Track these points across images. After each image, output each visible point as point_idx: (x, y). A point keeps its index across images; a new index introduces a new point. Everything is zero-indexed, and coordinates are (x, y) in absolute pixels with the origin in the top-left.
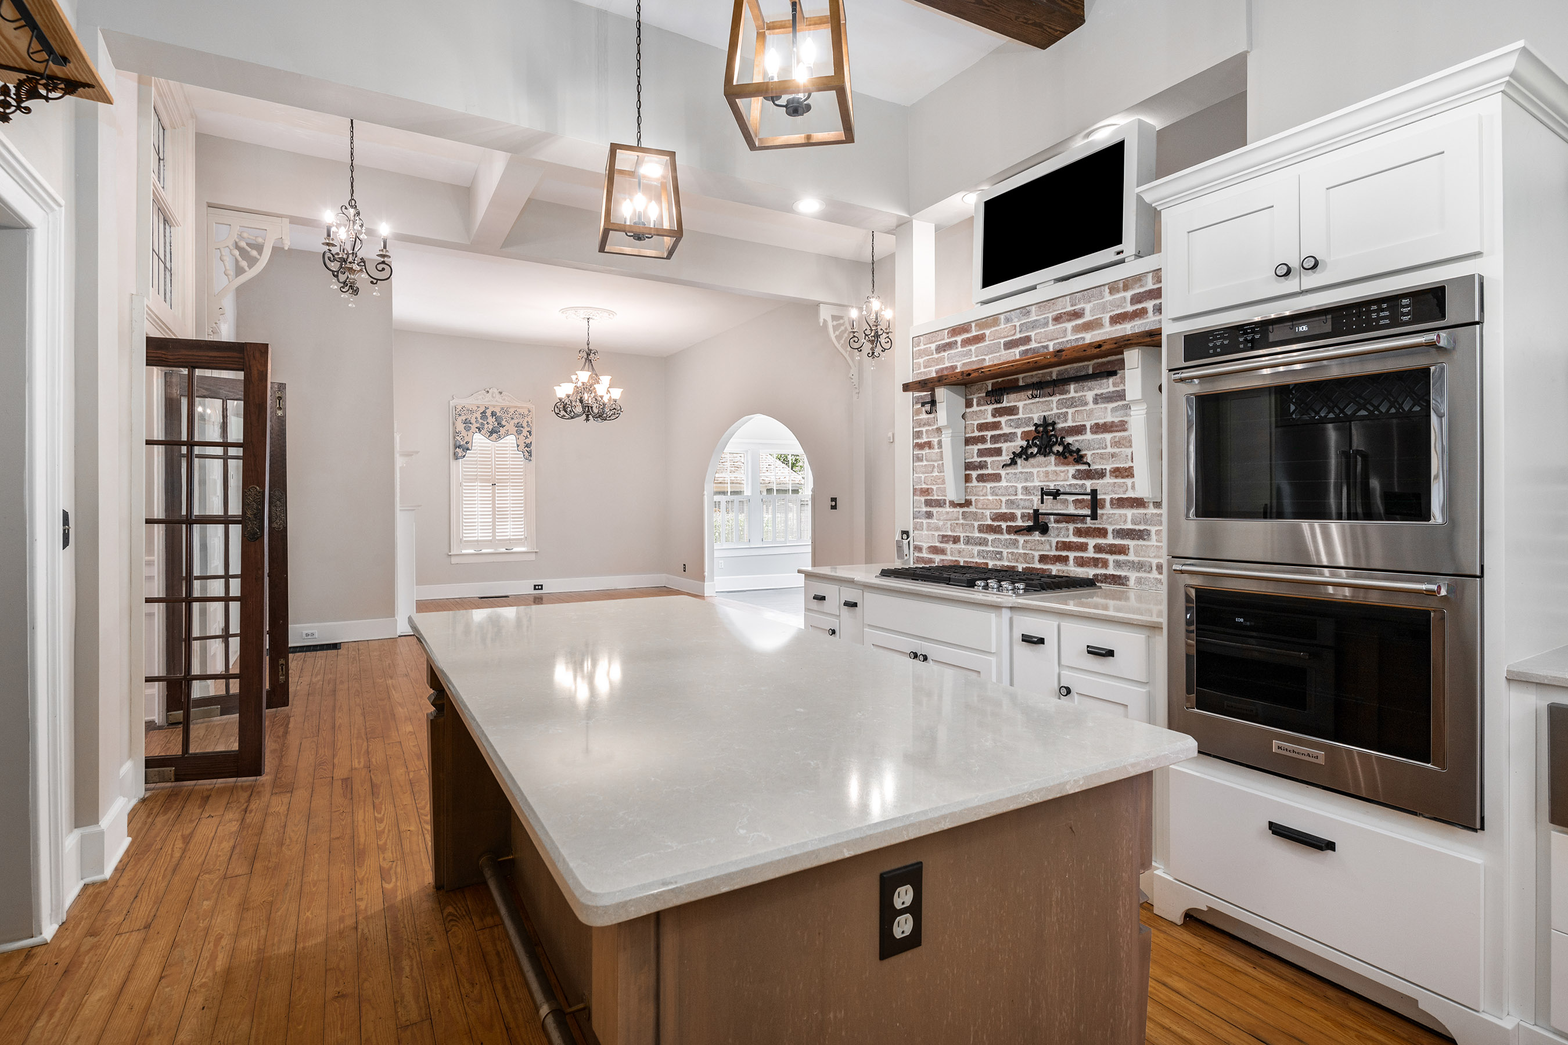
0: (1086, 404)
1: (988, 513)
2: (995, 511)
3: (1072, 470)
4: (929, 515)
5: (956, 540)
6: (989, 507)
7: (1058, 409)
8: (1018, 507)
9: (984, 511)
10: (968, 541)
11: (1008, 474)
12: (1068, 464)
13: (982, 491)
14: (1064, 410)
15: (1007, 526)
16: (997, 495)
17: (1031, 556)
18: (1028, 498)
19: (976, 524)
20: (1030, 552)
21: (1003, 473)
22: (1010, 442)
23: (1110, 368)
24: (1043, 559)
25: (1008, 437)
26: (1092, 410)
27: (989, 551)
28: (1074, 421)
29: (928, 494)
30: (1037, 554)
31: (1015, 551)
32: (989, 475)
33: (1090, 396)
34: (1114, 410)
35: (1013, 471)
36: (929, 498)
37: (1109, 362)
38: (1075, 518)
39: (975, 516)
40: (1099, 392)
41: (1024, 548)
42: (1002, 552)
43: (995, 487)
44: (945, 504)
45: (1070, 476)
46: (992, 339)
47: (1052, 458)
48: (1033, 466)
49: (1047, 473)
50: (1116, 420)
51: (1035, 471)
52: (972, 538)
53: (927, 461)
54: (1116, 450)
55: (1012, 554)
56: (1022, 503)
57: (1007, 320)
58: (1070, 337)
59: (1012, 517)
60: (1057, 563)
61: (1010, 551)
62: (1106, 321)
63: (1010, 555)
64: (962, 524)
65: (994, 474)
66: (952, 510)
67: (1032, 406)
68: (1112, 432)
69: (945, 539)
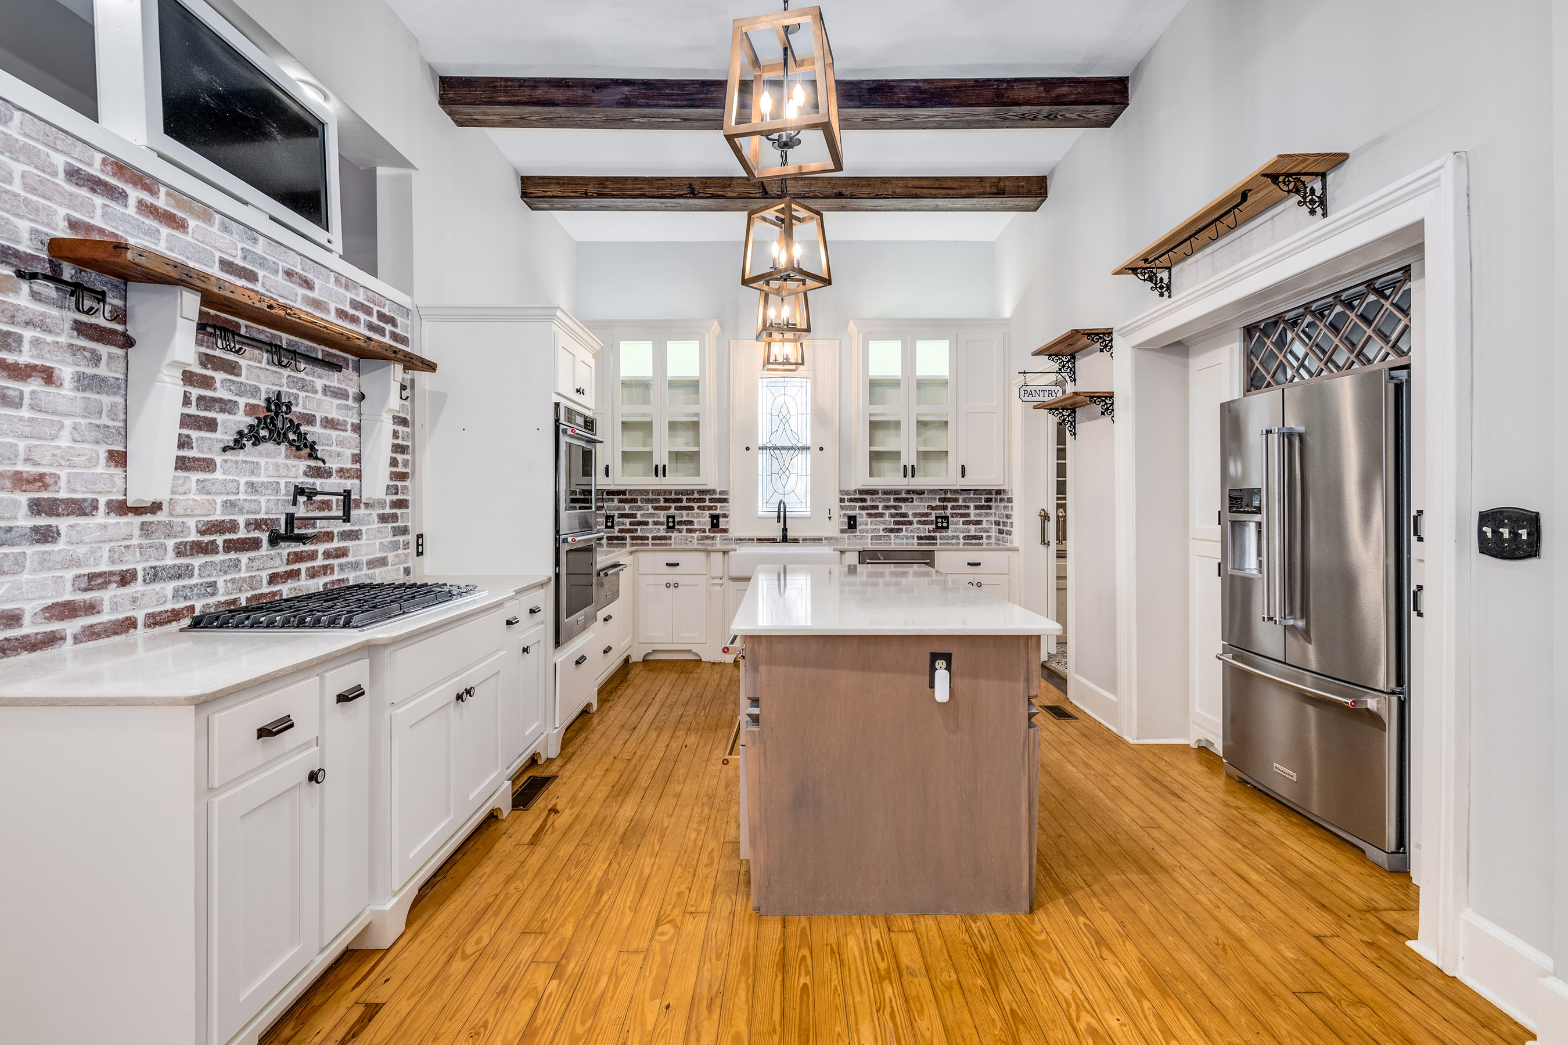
0: (316, 392)
1: (192, 523)
2: (206, 519)
3: (302, 465)
4: (46, 535)
5: (126, 579)
6: (196, 512)
7: (288, 386)
8: (241, 511)
9: (184, 519)
10: (155, 575)
11: (226, 461)
12: (300, 458)
13: (183, 485)
14: (295, 391)
15: (225, 541)
16: (208, 493)
17: (258, 579)
18: (254, 498)
19: (171, 543)
20: (257, 573)
21: (218, 460)
22: (229, 413)
23: (335, 361)
24: (273, 579)
25: (227, 406)
26: (320, 402)
27: (195, 585)
28: (305, 408)
29: (45, 487)
30: (265, 575)
31: (237, 576)
32: (195, 459)
33: (319, 384)
34: (339, 406)
35: (234, 458)
36: (45, 495)
37: (335, 355)
38: (307, 522)
39: (169, 530)
40: (328, 383)
41: (249, 569)
42: (216, 582)
43: (206, 480)
44: (96, 508)
45: (301, 473)
46: (201, 239)
47: (283, 447)
48: (260, 455)
49: (277, 466)
50: (341, 418)
51: (262, 461)
52: (163, 568)
53: (32, 407)
54: (341, 450)
55: (233, 581)
56: (247, 505)
57: (225, 229)
58: (298, 305)
59: (233, 527)
60: (289, 581)
61: (229, 577)
62: (332, 307)
63: (229, 585)
64: (141, 547)
65: (204, 460)
66: (114, 519)
67: (258, 371)
68: (337, 429)
69: (96, 581)
